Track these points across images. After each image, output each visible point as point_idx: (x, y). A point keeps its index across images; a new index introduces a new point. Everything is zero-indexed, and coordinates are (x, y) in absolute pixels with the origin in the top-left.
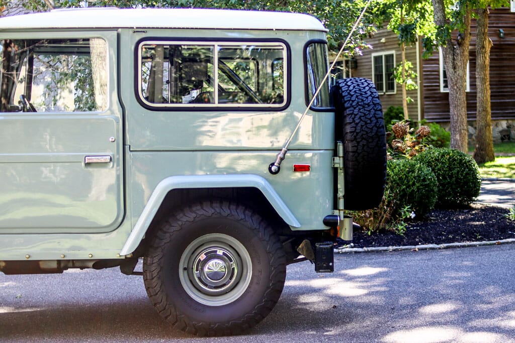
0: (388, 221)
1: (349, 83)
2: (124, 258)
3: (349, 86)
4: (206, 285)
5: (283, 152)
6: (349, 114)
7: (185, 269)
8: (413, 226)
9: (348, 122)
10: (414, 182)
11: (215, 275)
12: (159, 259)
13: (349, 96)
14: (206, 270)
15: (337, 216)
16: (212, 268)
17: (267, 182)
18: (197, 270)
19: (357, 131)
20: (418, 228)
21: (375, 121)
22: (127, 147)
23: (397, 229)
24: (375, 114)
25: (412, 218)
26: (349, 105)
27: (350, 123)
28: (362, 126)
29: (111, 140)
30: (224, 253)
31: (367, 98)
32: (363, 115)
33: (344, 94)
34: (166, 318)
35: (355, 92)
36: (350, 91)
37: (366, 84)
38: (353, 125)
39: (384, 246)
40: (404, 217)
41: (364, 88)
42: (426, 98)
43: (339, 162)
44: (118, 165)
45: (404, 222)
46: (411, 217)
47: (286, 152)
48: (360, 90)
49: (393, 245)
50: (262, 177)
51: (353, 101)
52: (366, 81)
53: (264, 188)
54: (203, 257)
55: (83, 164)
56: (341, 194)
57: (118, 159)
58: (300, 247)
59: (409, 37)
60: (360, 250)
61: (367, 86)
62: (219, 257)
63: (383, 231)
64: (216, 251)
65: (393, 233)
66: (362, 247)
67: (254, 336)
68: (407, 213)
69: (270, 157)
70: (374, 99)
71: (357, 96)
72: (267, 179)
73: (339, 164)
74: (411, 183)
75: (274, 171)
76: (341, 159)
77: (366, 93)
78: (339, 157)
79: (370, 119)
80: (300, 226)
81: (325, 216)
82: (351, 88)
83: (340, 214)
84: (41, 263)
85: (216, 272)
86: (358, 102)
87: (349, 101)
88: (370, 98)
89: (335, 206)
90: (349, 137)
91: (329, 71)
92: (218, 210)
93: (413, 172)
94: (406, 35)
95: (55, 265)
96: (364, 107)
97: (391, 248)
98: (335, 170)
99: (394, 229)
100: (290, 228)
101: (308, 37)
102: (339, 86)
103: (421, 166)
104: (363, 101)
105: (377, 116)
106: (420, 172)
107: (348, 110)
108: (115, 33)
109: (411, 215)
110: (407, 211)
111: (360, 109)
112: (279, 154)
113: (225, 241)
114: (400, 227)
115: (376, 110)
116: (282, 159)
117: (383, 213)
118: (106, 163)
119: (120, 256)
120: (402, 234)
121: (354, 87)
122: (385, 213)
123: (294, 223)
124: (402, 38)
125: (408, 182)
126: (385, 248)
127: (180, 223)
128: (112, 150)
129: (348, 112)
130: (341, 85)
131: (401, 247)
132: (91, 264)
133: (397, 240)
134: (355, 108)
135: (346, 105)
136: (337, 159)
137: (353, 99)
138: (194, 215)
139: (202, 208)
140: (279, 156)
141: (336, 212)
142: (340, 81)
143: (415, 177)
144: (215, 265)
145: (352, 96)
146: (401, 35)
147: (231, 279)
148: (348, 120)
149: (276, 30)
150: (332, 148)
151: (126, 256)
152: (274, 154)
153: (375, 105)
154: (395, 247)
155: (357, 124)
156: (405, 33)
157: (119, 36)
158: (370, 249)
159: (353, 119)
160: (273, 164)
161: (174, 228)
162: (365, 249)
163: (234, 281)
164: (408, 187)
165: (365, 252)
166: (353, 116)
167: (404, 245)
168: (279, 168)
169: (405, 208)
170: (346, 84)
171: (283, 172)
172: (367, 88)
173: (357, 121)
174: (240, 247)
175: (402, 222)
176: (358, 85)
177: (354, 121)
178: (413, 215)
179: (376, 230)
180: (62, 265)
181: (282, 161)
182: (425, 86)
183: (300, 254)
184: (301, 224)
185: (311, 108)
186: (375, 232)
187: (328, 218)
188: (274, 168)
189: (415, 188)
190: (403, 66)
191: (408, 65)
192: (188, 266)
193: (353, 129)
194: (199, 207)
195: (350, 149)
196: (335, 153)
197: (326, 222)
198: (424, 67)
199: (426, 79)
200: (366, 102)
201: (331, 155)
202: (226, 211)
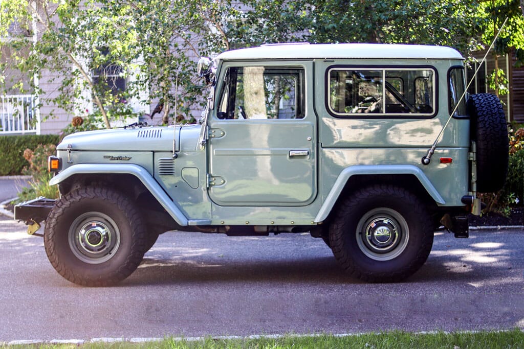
0: (496, 206)
1: (480, 98)
2: (316, 224)
3: (480, 100)
4: (375, 245)
5: (432, 148)
6: (481, 121)
7: (360, 233)
8: (515, 210)
9: (480, 126)
10: (517, 174)
11: (383, 238)
12: (343, 226)
13: (481, 107)
14: (376, 234)
15: (471, 196)
16: (380, 232)
17: (420, 171)
18: (369, 234)
19: (487, 133)
20: (521, 212)
21: (500, 126)
22: (320, 144)
23: (503, 212)
24: (500, 121)
25: (517, 203)
26: (481, 114)
27: (482, 127)
28: (491, 130)
29: (308, 139)
30: (388, 222)
31: (494, 108)
32: (491, 121)
33: (476, 106)
34: (346, 268)
35: (485, 104)
36: (481, 103)
37: (493, 98)
38: (484, 129)
39: (493, 225)
40: (509, 203)
41: (492, 101)
42: (514, 101)
43: (473, 156)
44: (313, 158)
45: (509, 207)
46: (515, 202)
47: (435, 149)
48: (489, 103)
49: (500, 225)
50: (417, 166)
51: (484, 111)
52: (493, 96)
53: (419, 175)
54: (373, 225)
55: (288, 157)
56: (474, 180)
57: (314, 153)
58: (442, 219)
59: (503, 48)
60: (474, 228)
61: (494, 100)
62: (385, 225)
63: (492, 213)
64: (383, 221)
65: (500, 215)
66: (476, 226)
67: (411, 283)
68: (512, 199)
69: (423, 153)
70: (500, 110)
71: (486, 108)
72: (421, 169)
73: (473, 157)
74: (514, 175)
75: (426, 162)
76: (475, 154)
77: (493, 105)
78: (473, 152)
79: (497, 124)
80: (444, 203)
81: (463, 195)
82: (482, 101)
83: (474, 195)
84: (255, 228)
85: (383, 236)
86: (488, 112)
87: (481, 111)
88: (496, 109)
89: (470, 189)
90: (481, 138)
91: (466, 90)
92: (385, 190)
93: (516, 166)
94: (501, 47)
95: (265, 229)
96: (492, 116)
97: (499, 227)
98: (470, 162)
99: (501, 212)
100: (437, 205)
101: (451, 64)
102: (472, 100)
103: (522, 161)
104: (491, 111)
105: (502, 122)
106: (521, 166)
107: (480, 118)
108: (311, 62)
109: (516, 201)
110: (512, 198)
111: (489, 117)
112: (430, 150)
113: (390, 214)
114: (506, 211)
115: (501, 118)
116: (432, 154)
117: (492, 199)
118: (305, 156)
119: (314, 223)
120: (508, 217)
121: (484, 101)
122: (493, 199)
123: (440, 200)
124: (497, 50)
125: (512, 174)
126: (495, 227)
127: (357, 199)
128: (309, 147)
129: (480, 119)
130: (474, 99)
131: (507, 226)
132: (290, 229)
133: (504, 221)
134: (485, 117)
135: (479, 114)
136: (472, 154)
137: (484, 109)
138: (368, 194)
139: (373, 189)
140: (430, 151)
141: (471, 194)
142: (473, 96)
143: (517, 170)
144: (382, 231)
145: (483, 107)
146: (496, 47)
147: (393, 241)
148: (480, 125)
149: (428, 59)
150: (468, 146)
151: (318, 223)
152: (425, 150)
153: (500, 114)
154: (502, 227)
155: (487, 128)
156: (500, 45)
157: (314, 64)
158: (482, 227)
159: (484, 124)
160: (425, 158)
161: (353, 204)
162: (479, 227)
163: (396, 243)
164: (512, 178)
165: (478, 230)
166: (484, 122)
167: (509, 225)
168: (429, 160)
169: (510, 195)
170: (478, 99)
171: (433, 163)
172: (494, 102)
173: (487, 126)
174: (400, 217)
175: (508, 207)
176: (487, 99)
177: (485, 126)
178: (517, 201)
179: (486, 213)
180: (270, 229)
181: (432, 156)
182: (514, 91)
183: (441, 225)
184: (445, 202)
185: (453, 117)
186: (486, 214)
187: (465, 197)
188: (425, 161)
189: (517, 179)
190: (496, 74)
191: (500, 72)
192: (362, 231)
193: (484, 132)
194: (371, 188)
195: (482, 147)
196: (470, 150)
197: (463, 200)
198: (513, 74)
199: (514, 84)
200: (493, 112)
201: (467, 151)
202: (391, 191)
